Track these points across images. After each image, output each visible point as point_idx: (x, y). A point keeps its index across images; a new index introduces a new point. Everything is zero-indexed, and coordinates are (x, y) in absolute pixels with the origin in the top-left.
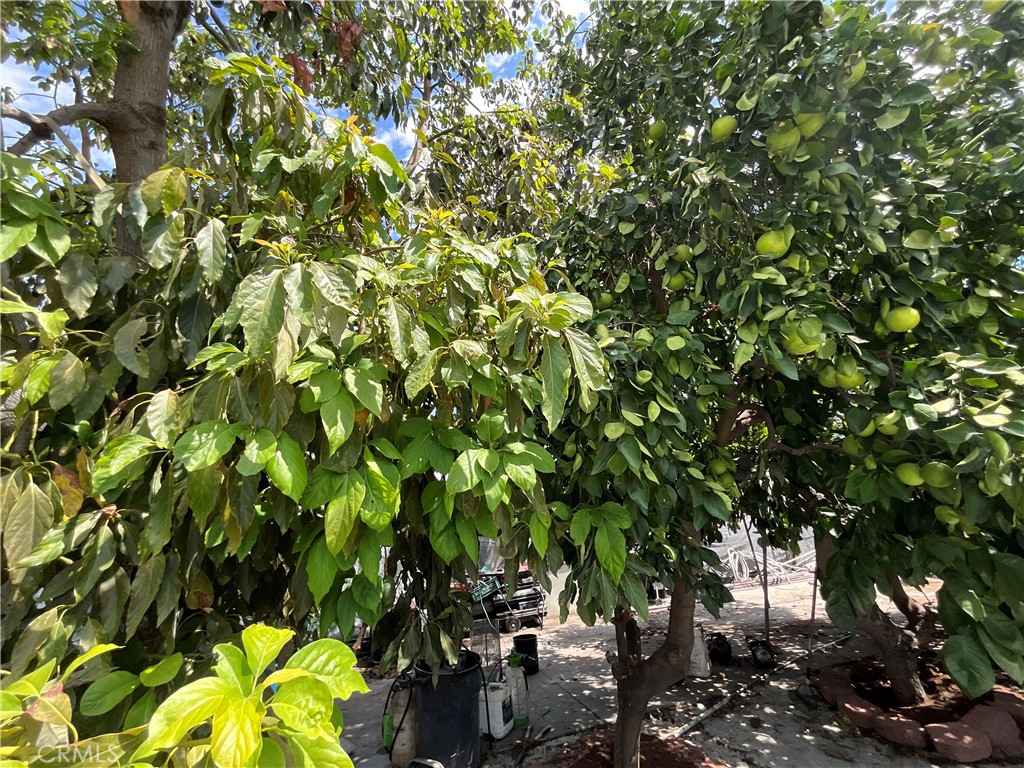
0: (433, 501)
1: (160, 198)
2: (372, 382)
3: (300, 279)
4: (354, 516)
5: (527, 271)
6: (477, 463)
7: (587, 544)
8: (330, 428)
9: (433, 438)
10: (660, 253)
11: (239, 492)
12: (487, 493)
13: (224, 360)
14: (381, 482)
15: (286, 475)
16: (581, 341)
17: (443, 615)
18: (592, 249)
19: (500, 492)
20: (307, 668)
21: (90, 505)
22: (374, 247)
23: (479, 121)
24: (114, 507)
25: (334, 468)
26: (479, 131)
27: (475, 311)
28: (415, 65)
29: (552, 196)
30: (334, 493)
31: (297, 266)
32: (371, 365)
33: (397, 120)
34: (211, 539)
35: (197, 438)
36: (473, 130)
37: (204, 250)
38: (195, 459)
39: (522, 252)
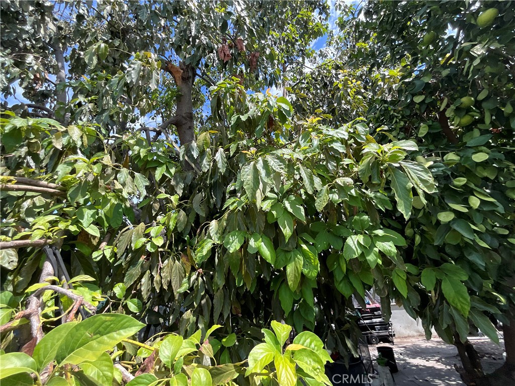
0: (334, 265)
1: (203, 145)
2: (298, 206)
3: (262, 164)
4: (300, 272)
5: (364, 137)
6: (358, 242)
7: (435, 290)
8: (284, 229)
9: (329, 231)
10: (448, 106)
11: (248, 262)
12: (368, 258)
13: (235, 204)
14: (310, 254)
15: (267, 253)
16: (412, 166)
17: (344, 328)
18: (396, 117)
19: (376, 258)
20: (303, 345)
21: (193, 269)
22: (282, 144)
23: (312, 74)
24: (201, 270)
25: (286, 249)
26: (313, 78)
27: (342, 163)
28: (278, 60)
29: (360, 97)
30: (288, 261)
31: (260, 158)
32: (294, 198)
33: (276, 86)
34: (239, 283)
35: (231, 238)
36: (310, 78)
37: (218, 161)
38: (232, 248)
39: (360, 128)
